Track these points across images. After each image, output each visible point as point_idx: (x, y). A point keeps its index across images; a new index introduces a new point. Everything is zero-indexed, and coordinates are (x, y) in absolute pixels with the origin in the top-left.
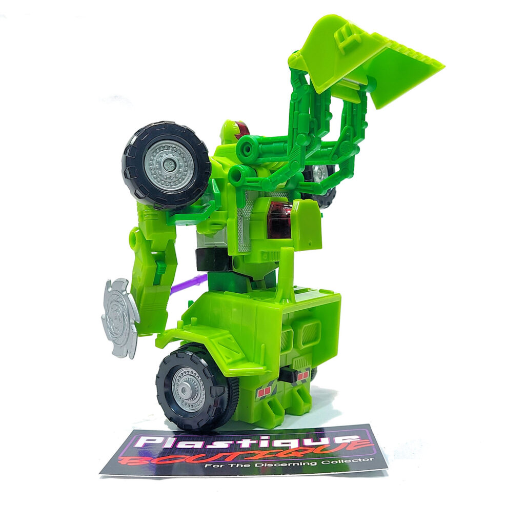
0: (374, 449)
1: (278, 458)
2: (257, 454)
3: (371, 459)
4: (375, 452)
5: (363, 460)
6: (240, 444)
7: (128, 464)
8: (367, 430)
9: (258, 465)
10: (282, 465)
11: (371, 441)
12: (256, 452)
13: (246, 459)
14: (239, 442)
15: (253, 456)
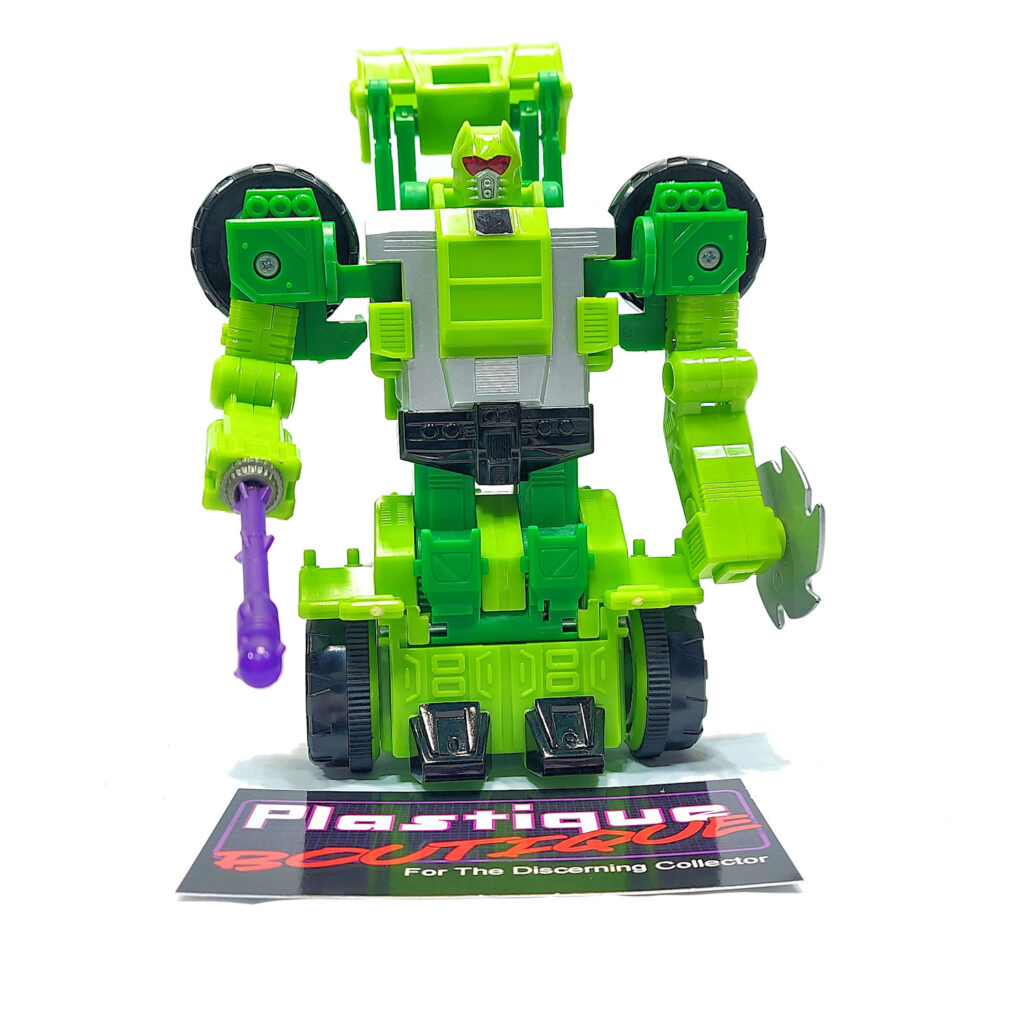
0: (764, 836)
1: (560, 854)
2: (515, 845)
3: (762, 859)
4: (768, 844)
5: (746, 861)
6: (473, 822)
7: (237, 868)
8: (737, 793)
9: (519, 870)
10: (571, 870)
11: (753, 817)
12: (510, 840)
13: (490, 855)
14: (469, 817)
15: (505, 850)
